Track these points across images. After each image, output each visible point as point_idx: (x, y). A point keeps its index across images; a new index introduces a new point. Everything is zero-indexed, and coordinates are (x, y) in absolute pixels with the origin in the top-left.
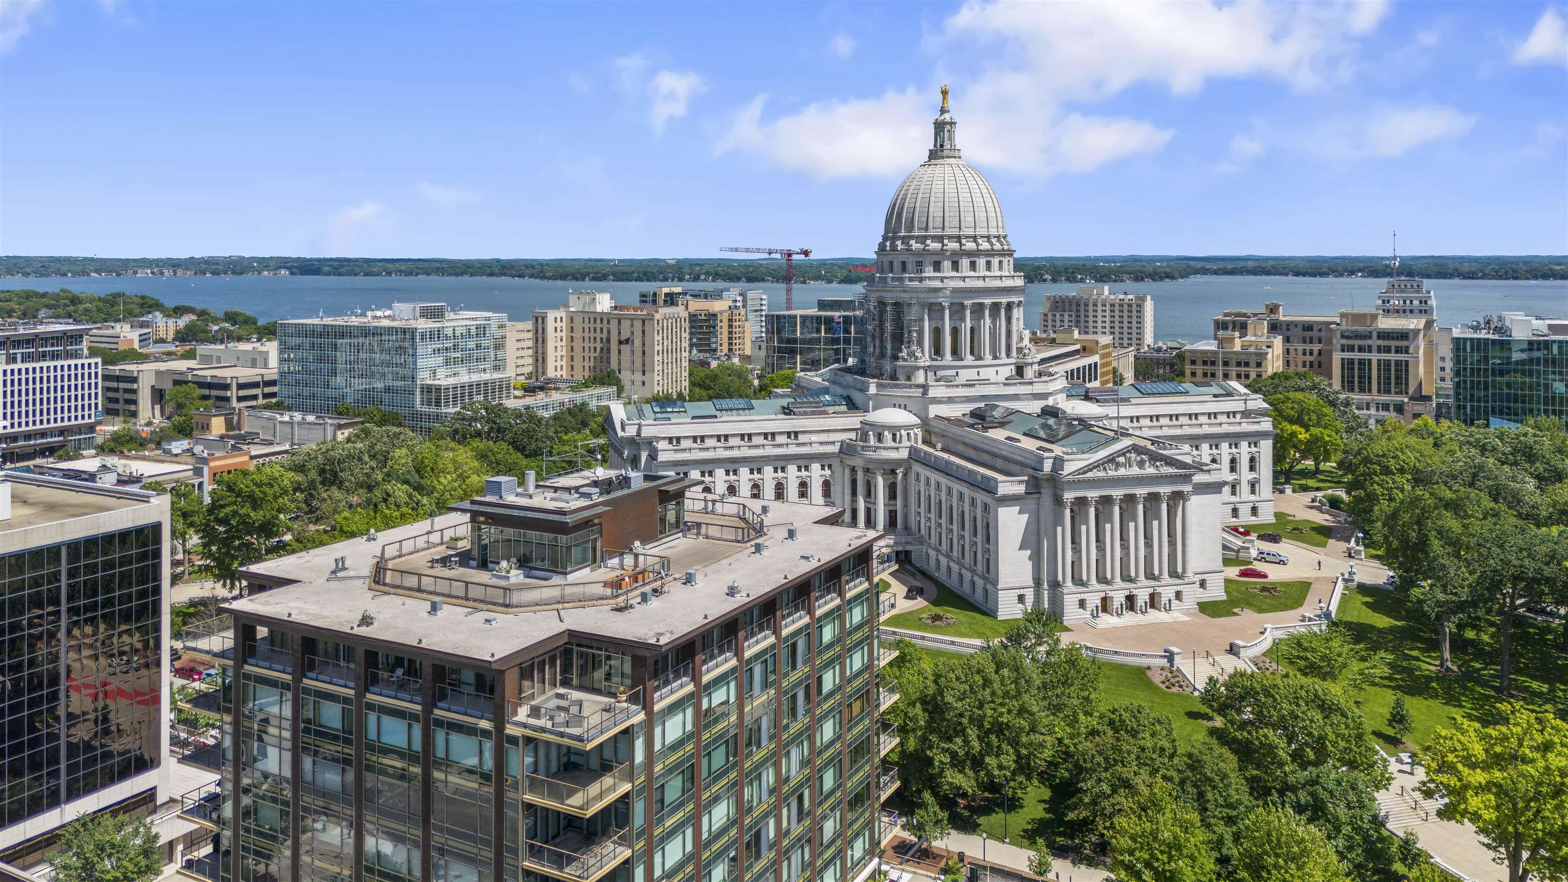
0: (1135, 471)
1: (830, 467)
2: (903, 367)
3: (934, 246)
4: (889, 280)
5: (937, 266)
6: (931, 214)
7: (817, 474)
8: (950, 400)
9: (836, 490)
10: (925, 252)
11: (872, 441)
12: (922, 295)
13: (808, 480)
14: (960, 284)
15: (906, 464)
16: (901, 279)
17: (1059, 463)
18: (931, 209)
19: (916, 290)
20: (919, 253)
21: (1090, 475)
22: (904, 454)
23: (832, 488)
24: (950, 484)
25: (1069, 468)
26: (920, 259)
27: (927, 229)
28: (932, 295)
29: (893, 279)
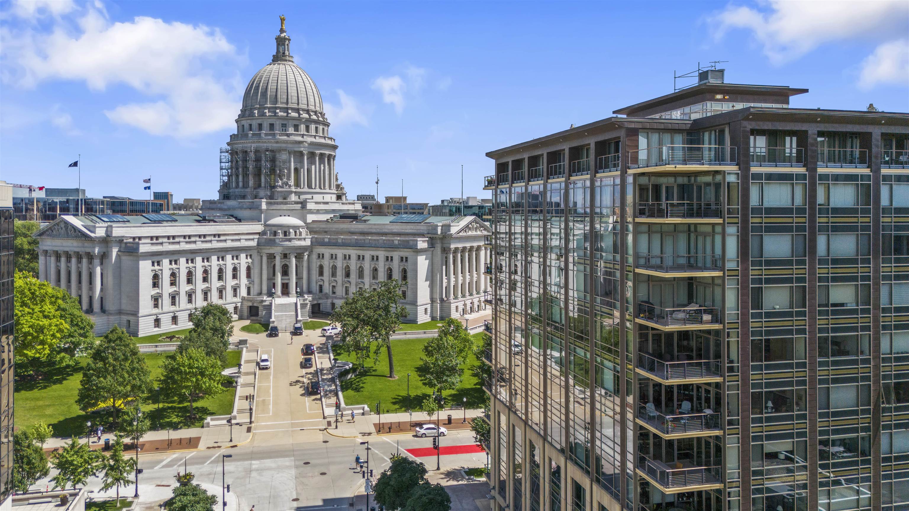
0: (474, 233)
1: (251, 256)
2: (281, 192)
3: (294, 115)
4: (263, 135)
5: (296, 128)
6: (289, 94)
7: (244, 261)
8: (318, 212)
9: (255, 273)
10: (287, 118)
11: (281, 236)
12: (290, 146)
13: (238, 266)
14: (313, 140)
15: (309, 249)
16: (274, 135)
17: (447, 227)
18: (289, 91)
19: (286, 142)
20: (282, 118)
21: (461, 234)
22: (308, 243)
23: (252, 271)
24: (361, 253)
25: (454, 230)
26: (285, 122)
27: (287, 103)
28: (297, 145)
29: (266, 135)
